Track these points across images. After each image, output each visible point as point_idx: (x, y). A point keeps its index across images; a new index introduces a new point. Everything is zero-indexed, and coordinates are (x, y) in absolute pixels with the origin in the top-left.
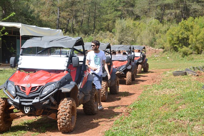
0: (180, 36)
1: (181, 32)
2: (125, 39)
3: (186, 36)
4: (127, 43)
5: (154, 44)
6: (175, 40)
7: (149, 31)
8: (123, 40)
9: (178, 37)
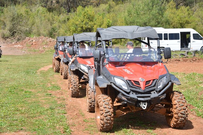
0: (84, 26)
1: (84, 22)
2: (18, 28)
3: (89, 27)
4: (21, 34)
5: (54, 35)
6: (79, 30)
7: (47, 20)
8: (16, 29)
9: (82, 27)
